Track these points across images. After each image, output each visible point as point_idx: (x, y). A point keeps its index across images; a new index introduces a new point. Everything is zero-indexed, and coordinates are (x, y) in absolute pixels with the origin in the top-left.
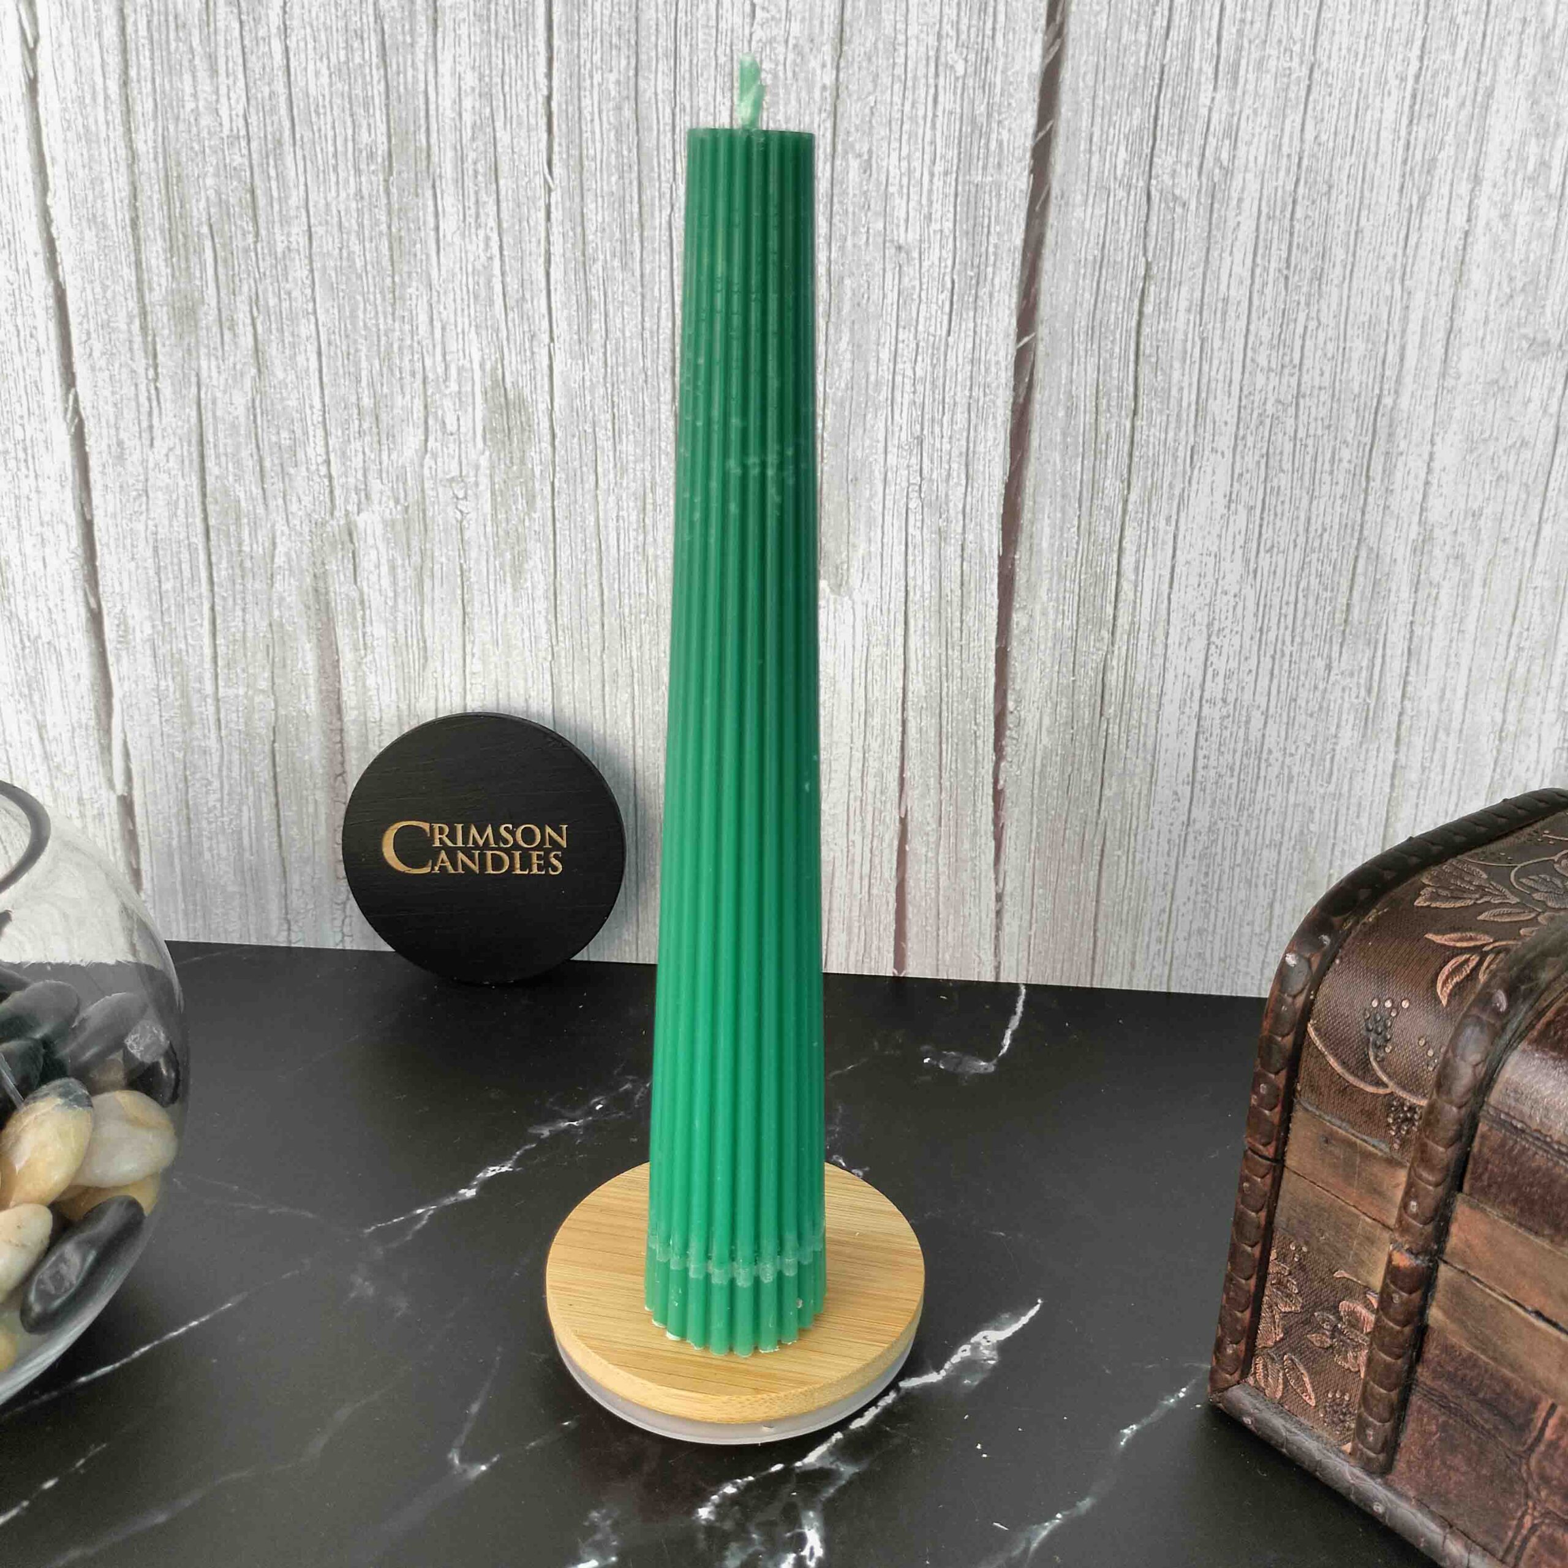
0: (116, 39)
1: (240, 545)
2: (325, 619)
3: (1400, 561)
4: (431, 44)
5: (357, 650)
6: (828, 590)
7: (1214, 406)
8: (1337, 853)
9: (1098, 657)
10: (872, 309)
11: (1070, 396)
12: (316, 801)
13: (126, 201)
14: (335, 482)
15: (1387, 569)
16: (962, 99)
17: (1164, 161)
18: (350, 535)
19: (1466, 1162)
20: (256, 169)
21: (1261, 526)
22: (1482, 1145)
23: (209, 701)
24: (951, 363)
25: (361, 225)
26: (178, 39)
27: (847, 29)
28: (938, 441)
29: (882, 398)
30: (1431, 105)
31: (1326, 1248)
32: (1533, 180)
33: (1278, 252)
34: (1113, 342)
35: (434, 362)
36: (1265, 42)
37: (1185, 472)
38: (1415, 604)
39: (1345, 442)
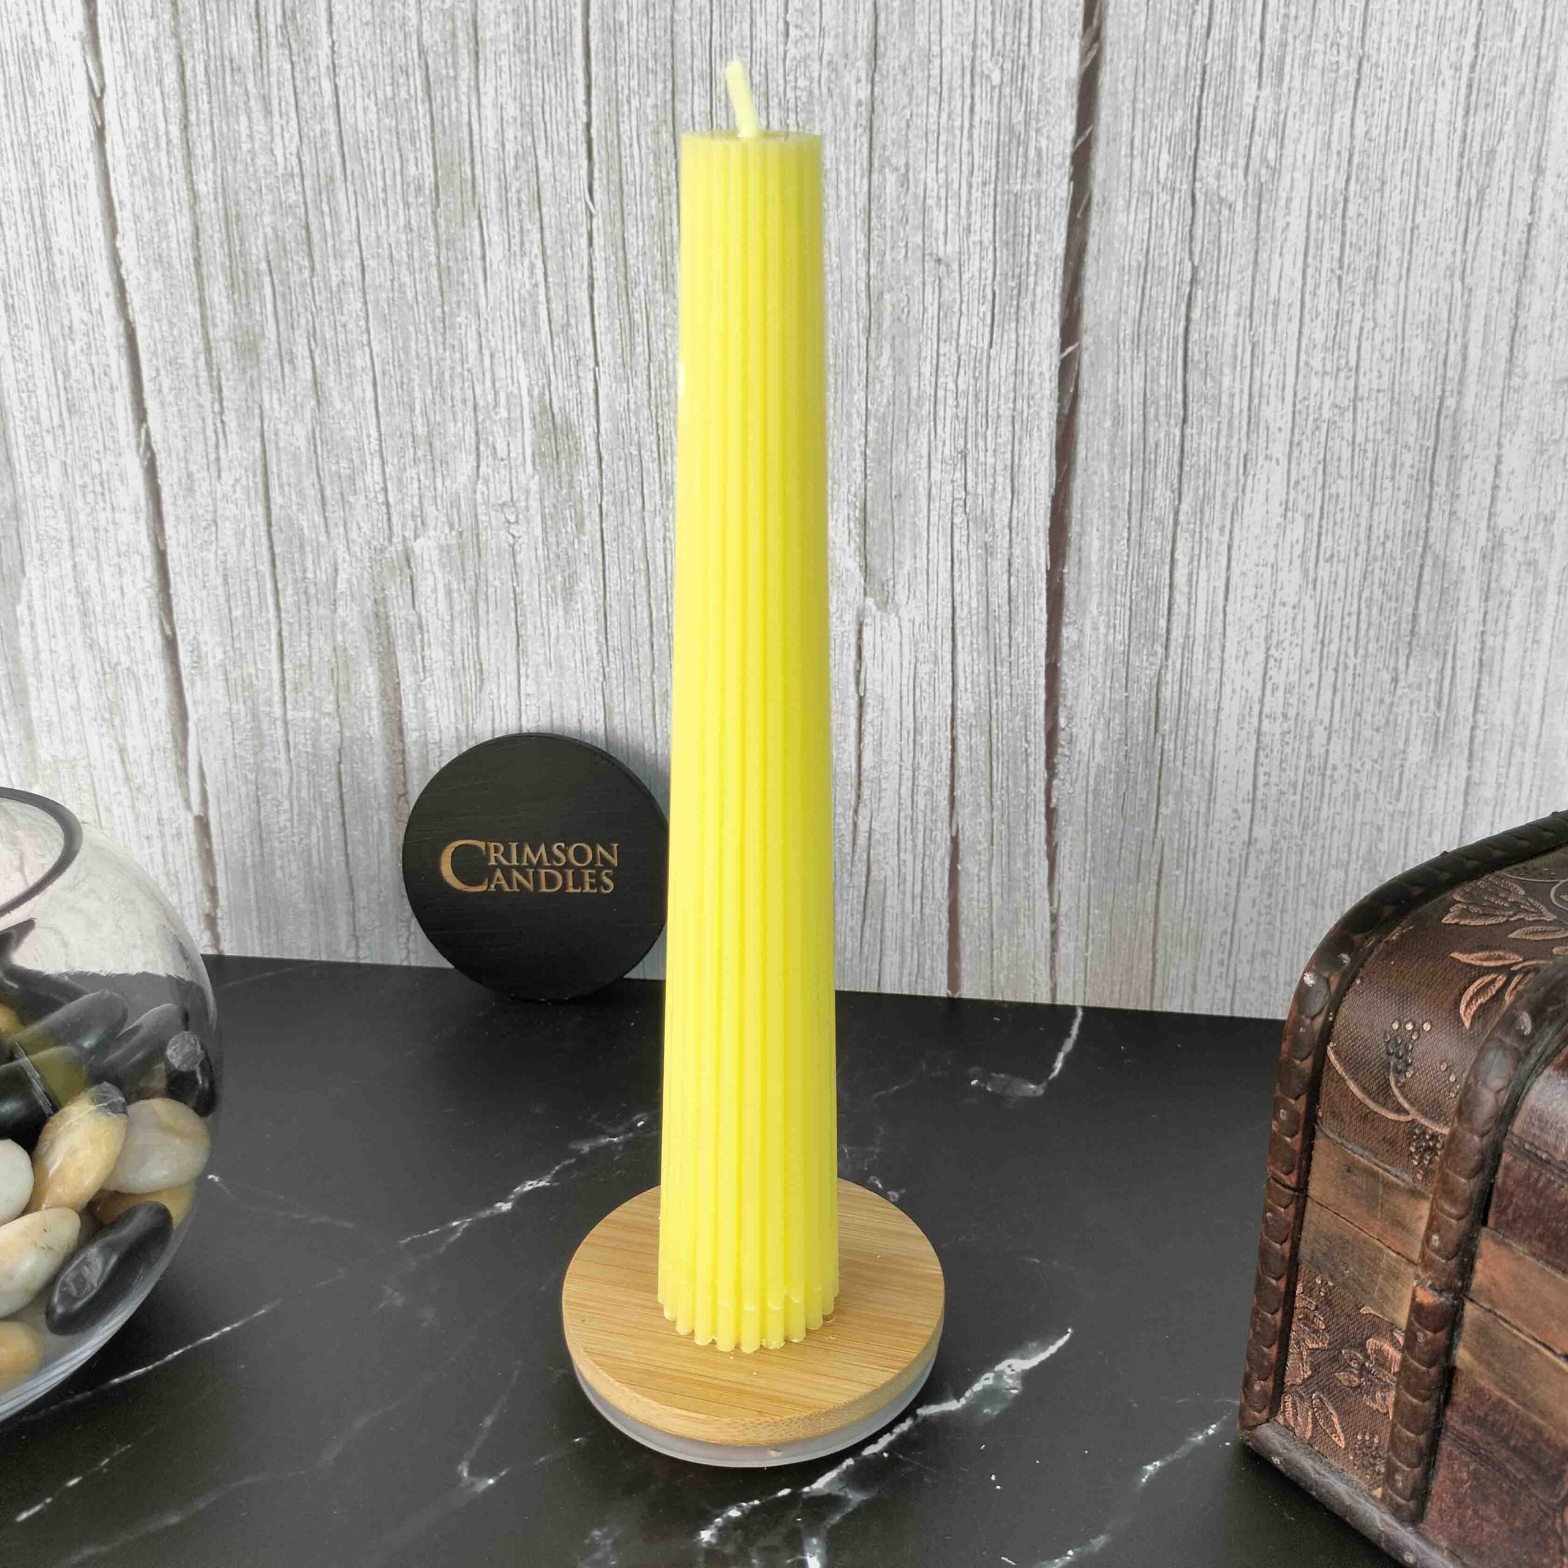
0: (176, 86)
1: (304, 571)
2: (386, 643)
3: (1468, 569)
4: (473, 77)
5: (416, 672)
6: (874, 608)
7: (1267, 412)
9: (1152, 671)
10: (912, 323)
11: (1117, 405)
12: (380, 821)
13: (189, 242)
14: (392, 510)
15: (1454, 577)
16: (999, 109)
17: (1208, 164)
18: (408, 560)
19: (1490, 1194)
20: (310, 205)
21: (1320, 535)
22: (1506, 1176)
23: (279, 723)
24: (994, 376)
25: (410, 257)
26: (234, 82)
27: (881, 43)
28: (982, 454)
29: (924, 412)
30: (1488, 92)
31: (1351, 1282)
33: (1331, 250)
34: (1160, 348)
35: (484, 390)
36: (1310, 37)
37: (1238, 482)
38: (1486, 613)
39: (1407, 446)
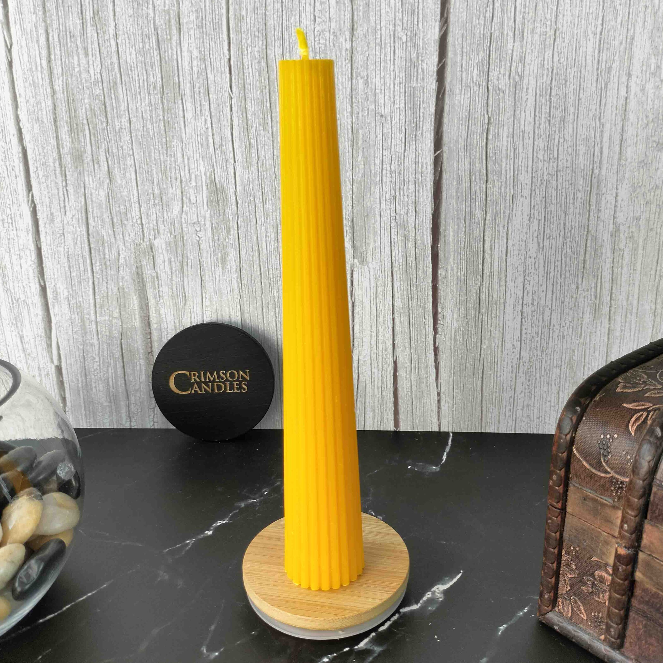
0: (45, 43)
1: (104, 255)
2: (142, 286)
3: (606, 240)
4: (178, 39)
5: (156, 298)
6: (358, 264)
7: (521, 177)
8: (586, 368)
9: (477, 287)
10: (371, 143)
11: (458, 175)
12: (140, 364)
13: (51, 111)
14: (144, 227)
15: (600, 244)
16: (406, 52)
17: (494, 74)
18: (152, 248)
19: (648, 505)
20: (106, 94)
21: (544, 228)
22: (654, 497)
23: (93, 323)
24: (407, 164)
25: (151, 117)
26: (71, 41)
27: (355, 24)
28: (402, 197)
29: (377, 180)
30: (608, 43)
31: (587, 547)
32: (654, 74)
33: (545, 109)
34: (476, 152)
35: (185, 174)
36: (534, 21)
37: (510, 206)
38: (614, 258)
39: (579, 190)
